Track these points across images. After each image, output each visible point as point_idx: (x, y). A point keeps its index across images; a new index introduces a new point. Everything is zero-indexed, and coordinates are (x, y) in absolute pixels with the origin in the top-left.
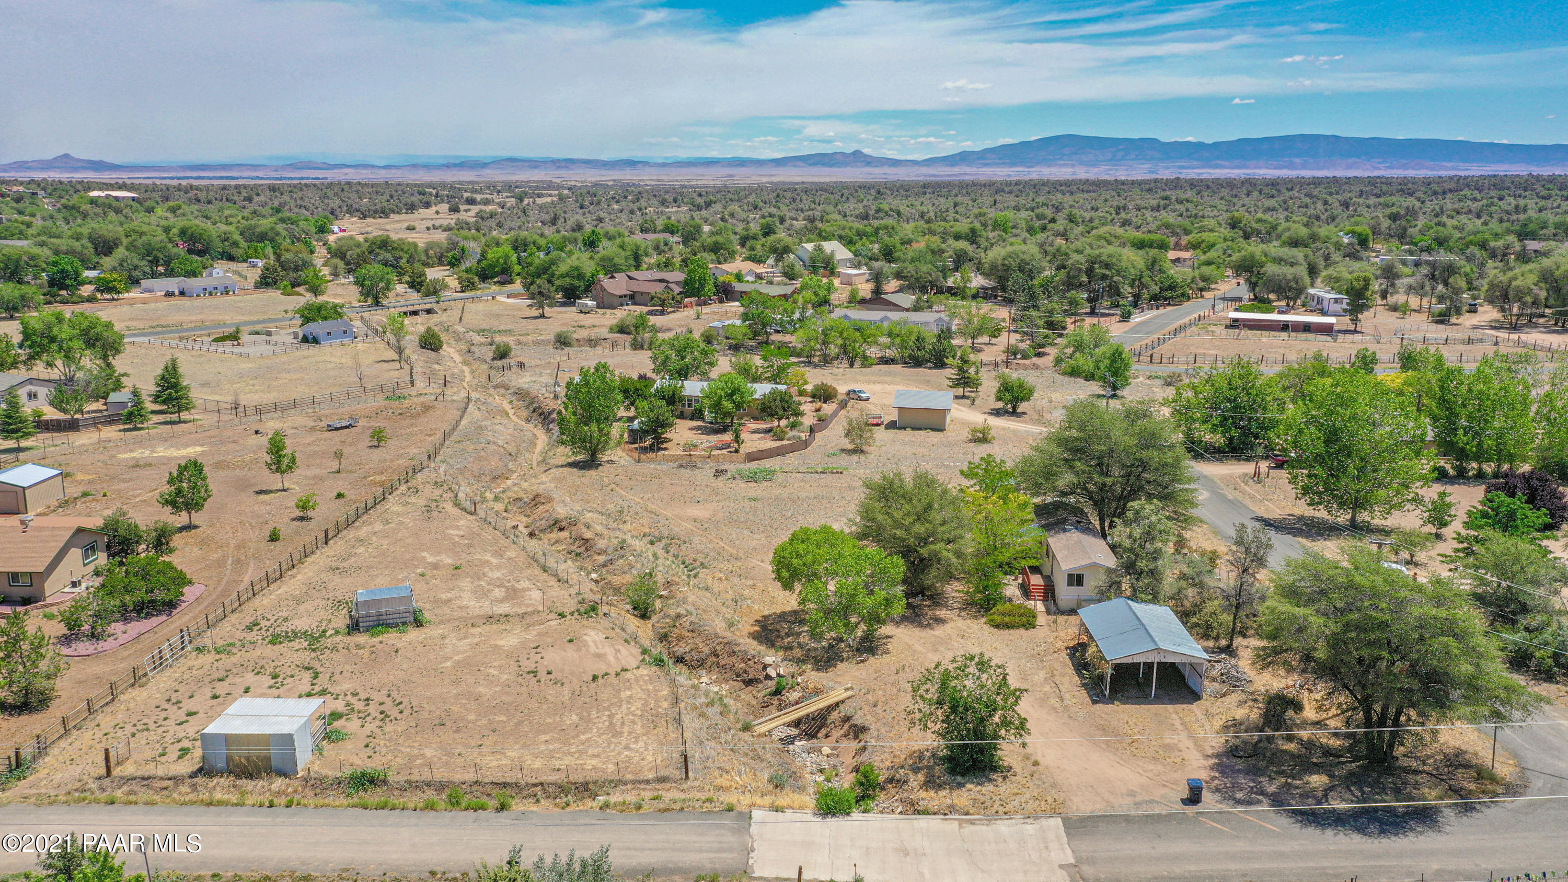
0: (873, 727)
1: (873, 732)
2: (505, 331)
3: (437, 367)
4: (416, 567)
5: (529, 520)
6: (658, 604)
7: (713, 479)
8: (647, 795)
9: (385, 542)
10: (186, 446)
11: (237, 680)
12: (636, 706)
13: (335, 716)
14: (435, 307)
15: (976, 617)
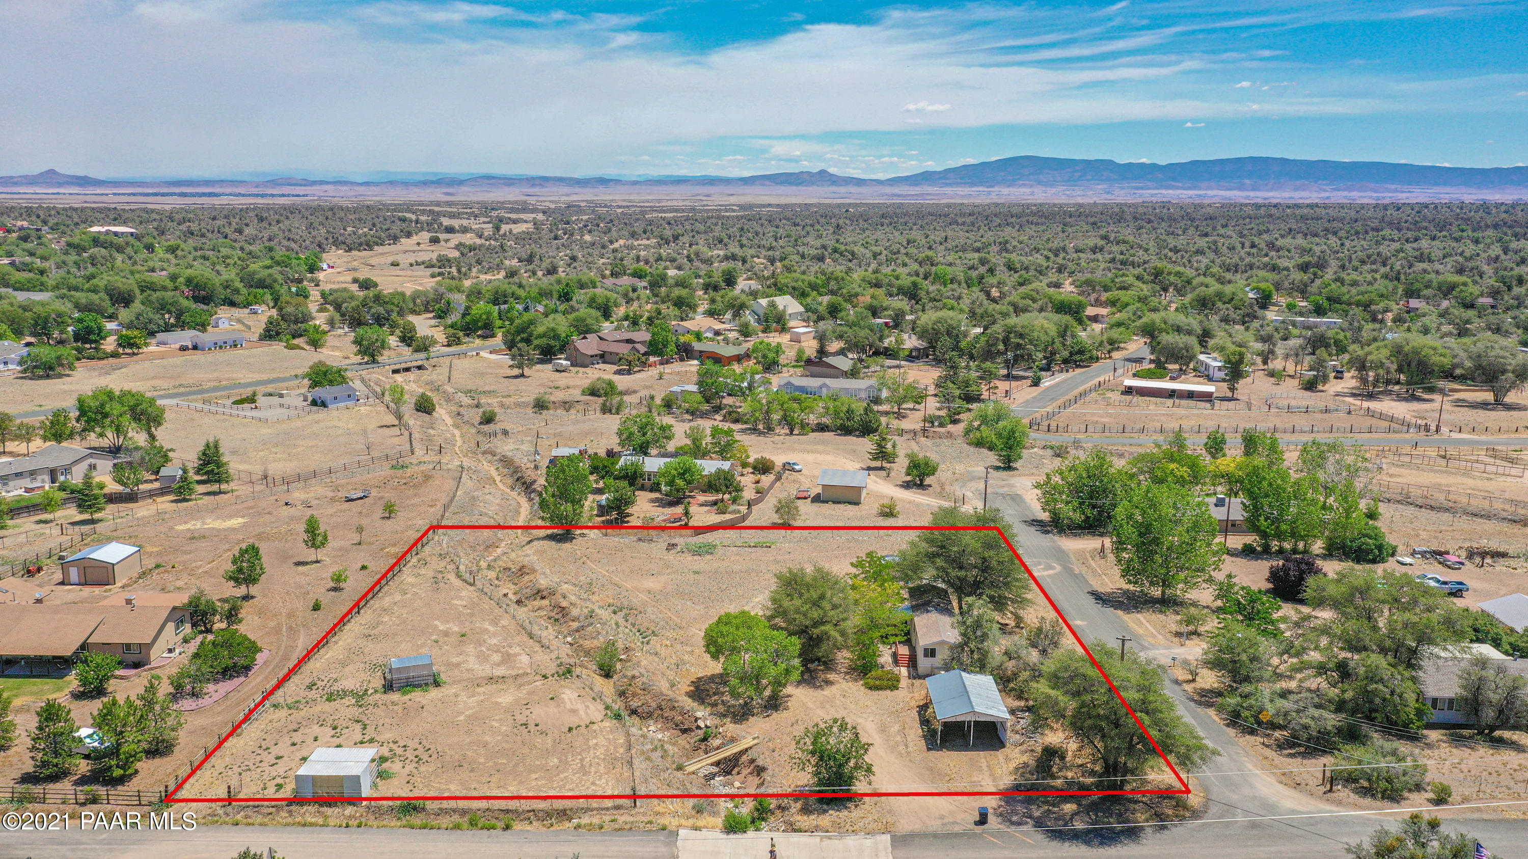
0: (770, 768)
1: (770, 772)
2: (490, 392)
3: (432, 432)
4: (431, 634)
5: (517, 588)
6: (619, 666)
7: (665, 552)
8: (607, 818)
9: (404, 611)
10: (231, 517)
11: (307, 731)
12: (600, 752)
13: (383, 759)
14: (425, 363)
15: (856, 680)
